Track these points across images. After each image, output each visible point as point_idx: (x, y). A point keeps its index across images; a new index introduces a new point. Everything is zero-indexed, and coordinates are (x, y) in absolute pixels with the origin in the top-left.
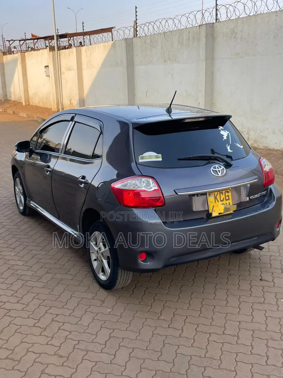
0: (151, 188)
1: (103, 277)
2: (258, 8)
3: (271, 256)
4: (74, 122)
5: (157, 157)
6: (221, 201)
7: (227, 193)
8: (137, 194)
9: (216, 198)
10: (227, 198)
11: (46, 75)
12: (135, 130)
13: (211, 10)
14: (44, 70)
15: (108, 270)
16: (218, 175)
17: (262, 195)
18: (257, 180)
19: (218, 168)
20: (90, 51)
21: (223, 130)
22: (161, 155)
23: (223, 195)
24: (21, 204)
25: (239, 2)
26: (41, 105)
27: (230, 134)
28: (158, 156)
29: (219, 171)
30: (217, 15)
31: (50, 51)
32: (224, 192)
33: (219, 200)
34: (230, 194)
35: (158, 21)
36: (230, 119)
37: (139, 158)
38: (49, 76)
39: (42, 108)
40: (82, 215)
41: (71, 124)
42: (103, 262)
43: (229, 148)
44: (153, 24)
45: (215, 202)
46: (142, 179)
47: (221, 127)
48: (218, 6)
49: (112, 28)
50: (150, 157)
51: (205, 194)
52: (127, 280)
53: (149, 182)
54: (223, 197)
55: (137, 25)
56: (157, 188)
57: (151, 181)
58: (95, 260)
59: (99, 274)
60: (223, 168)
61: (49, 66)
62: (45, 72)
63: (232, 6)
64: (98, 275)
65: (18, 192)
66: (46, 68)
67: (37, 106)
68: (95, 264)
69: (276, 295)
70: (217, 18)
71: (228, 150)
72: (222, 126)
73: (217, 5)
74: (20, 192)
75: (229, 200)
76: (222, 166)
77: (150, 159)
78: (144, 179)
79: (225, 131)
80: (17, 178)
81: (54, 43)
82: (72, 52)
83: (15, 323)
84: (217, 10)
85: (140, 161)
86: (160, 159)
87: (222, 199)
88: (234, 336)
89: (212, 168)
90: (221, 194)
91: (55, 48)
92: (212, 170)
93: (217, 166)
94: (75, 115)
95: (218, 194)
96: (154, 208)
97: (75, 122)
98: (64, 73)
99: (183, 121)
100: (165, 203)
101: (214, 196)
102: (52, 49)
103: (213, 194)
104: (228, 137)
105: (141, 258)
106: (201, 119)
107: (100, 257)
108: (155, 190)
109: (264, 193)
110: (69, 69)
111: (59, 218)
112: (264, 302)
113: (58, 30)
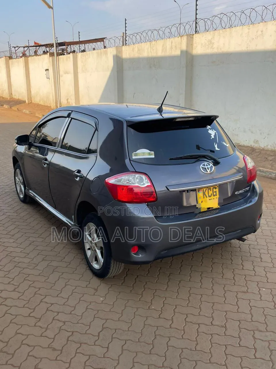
0: (144, 184)
1: (96, 266)
2: (233, 22)
3: (250, 245)
4: (70, 119)
5: (149, 154)
6: (209, 196)
7: (214, 189)
8: (130, 189)
9: (204, 194)
10: (215, 194)
11: (46, 77)
12: (128, 128)
13: (191, 23)
14: (45, 72)
15: (101, 260)
16: (207, 172)
17: (245, 191)
18: (242, 177)
19: (207, 165)
20: (85, 56)
21: (210, 129)
22: (153, 152)
23: (211, 190)
24: (21, 193)
25: (216, 16)
26: (41, 103)
27: (217, 133)
28: (151, 153)
29: (208, 168)
30: (196, 27)
31: (50, 57)
32: (212, 188)
33: (207, 195)
34: (217, 190)
35: (145, 32)
36: (216, 119)
37: (133, 155)
38: (49, 78)
39: (43, 106)
40: (77, 207)
41: (68, 120)
42: (96, 252)
43: (216, 146)
44: (140, 34)
45: (204, 198)
46: (135, 175)
47: (209, 127)
48: (198, 20)
49: (104, 38)
50: (144, 154)
51: (194, 190)
52: (119, 269)
53: (142, 178)
54: (211, 192)
55: (126, 35)
56: (149, 184)
57: (144, 177)
58: (89, 249)
59: (92, 262)
60: (212, 166)
61: (49, 70)
62: (46, 74)
63: (210, 20)
64: (92, 264)
65: (19, 182)
66: (46, 71)
67: (38, 104)
68: (89, 253)
69: (258, 284)
70: (197, 30)
71: (215, 148)
72: (210, 126)
73: (196, 18)
74: (20, 182)
75: (216, 195)
76: (210, 164)
77: (143, 155)
78: (137, 175)
79: (213, 130)
80: (17, 169)
81: (54, 50)
82: (69, 58)
83: (11, 313)
84: (196, 23)
85: (134, 157)
86: (153, 156)
88: (223, 327)
89: (201, 166)
90: (209, 190)
91: (54, 54)
92: (202, 167)
93: (206, 163)
94: (72, 112)
95: (206, 189)
96: (147, 204)
97: (72, 119)
98: (62, 76)
99: (174, 120)
100: (156, 200)
101: (202, 192)
102: (52, 55)
103: (202, 190)
104: (215, 136)
105: (133, 251)
106: (191, 119)
107: (94, 247)
108: (148, 186)
109: (248, 188)
110: (66, 73)
111: (55, 208)
112: (247, 291)
113: (57, 38)
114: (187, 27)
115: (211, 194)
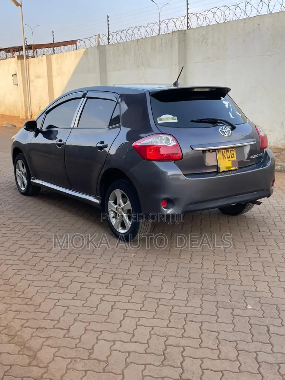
0: (170, 144)
1: (122, 231)
2: (227, 16)
4: (86, 98)
5: (173, 119)
6: (228, 158)
7: (232, 152)
8: (157, 149)
9: (223, 155)
10: (232, 156)
11: (14, 83)
12: (152, 97)
13: (182, 18)
14: (12, 78)
15: (129, 223)
16: (225, 135)
17: (259, 156)
18: (256, 142)
19: (225, 129)
20: (61, 58)
21: (224, 100)
22: (176, 117)
23: (229, 152)
24: (23, 185)
25: (209, 10)
26: (7, 113)
27: (230, 104)
28: (174, 118)
29: (226, 131)
30: (188, 23)
31: (18, 60)
32: (230, 150)
33: (226, 157)
34: (234, 153)
35: (130, 29)
36: (228, 93)
37: (158, 120)
38: (17, 85)
41: (83, 100)
42: (122, 216)
43: (231, 114)
44: (125, 32)
45: (223, 159)
46: (162, 136)
47: (222, 98)
48: (189, 15)
49: (77, 40)
50: (168, 119)
51: (214, 151)
52: (146, 230)
53: (168, 140)
54: (229, 154)
55: (109, 33)
56: (175, 144)
57: (170, 138)
58: (113, 217)
59: (118, 228)
60: (229, 130)
61: (17, 74)
62: (13, 80)
63: (202, 15)
64: (117, 230)
65: (20, 173)
66: (13, 76)
68: (114, 221)
69: (275, 240)
70: (189, 26)
71: (230, 116)
72: (224, 97)
73: (188, 14)
74: (22, 173)
75: (234, 157)
76: (228, 128)
77: (168, 120)
78: (164, 137)
79: (226, 101)
80: (19, 160)
81: (23, 53)
82: (42, 60)
84: (188, 18)
85: (159, 122)
86: (176, 121)
87: (228, 157)
89: (220, 129)
90: (228, 152)
91: (23, 57)
92: (221, 130)
93: (224, 127)
94: (87, 92)
95: (225, 151)
96: (174, 161)
97: (88, 98)
98: (32, 81)
99: (192, 90)
100: (182, 158)
101: (222, 153)
102: (20, 57)
103: (222, 152)
104: (229, 106)
105: (163, 205)
107: (120, 212)
108: (174, 145)
109: (260, 154)
110: (38, 77)
111: (70, 188)
112: (266, 244)
113: (26, 39)
114: (178, 23)
115: (230, 156)
